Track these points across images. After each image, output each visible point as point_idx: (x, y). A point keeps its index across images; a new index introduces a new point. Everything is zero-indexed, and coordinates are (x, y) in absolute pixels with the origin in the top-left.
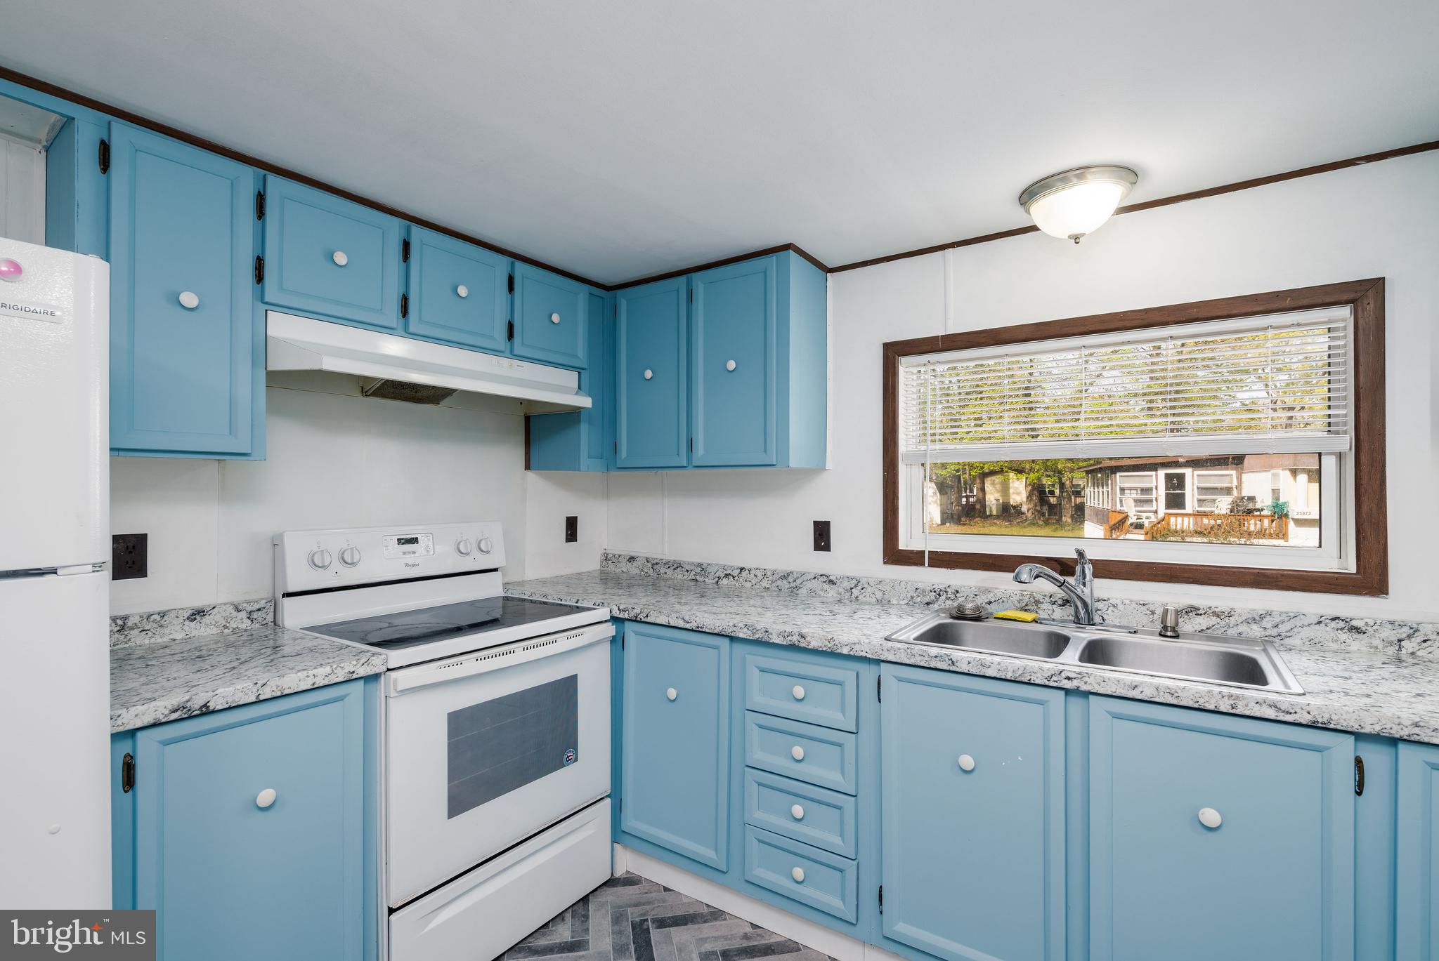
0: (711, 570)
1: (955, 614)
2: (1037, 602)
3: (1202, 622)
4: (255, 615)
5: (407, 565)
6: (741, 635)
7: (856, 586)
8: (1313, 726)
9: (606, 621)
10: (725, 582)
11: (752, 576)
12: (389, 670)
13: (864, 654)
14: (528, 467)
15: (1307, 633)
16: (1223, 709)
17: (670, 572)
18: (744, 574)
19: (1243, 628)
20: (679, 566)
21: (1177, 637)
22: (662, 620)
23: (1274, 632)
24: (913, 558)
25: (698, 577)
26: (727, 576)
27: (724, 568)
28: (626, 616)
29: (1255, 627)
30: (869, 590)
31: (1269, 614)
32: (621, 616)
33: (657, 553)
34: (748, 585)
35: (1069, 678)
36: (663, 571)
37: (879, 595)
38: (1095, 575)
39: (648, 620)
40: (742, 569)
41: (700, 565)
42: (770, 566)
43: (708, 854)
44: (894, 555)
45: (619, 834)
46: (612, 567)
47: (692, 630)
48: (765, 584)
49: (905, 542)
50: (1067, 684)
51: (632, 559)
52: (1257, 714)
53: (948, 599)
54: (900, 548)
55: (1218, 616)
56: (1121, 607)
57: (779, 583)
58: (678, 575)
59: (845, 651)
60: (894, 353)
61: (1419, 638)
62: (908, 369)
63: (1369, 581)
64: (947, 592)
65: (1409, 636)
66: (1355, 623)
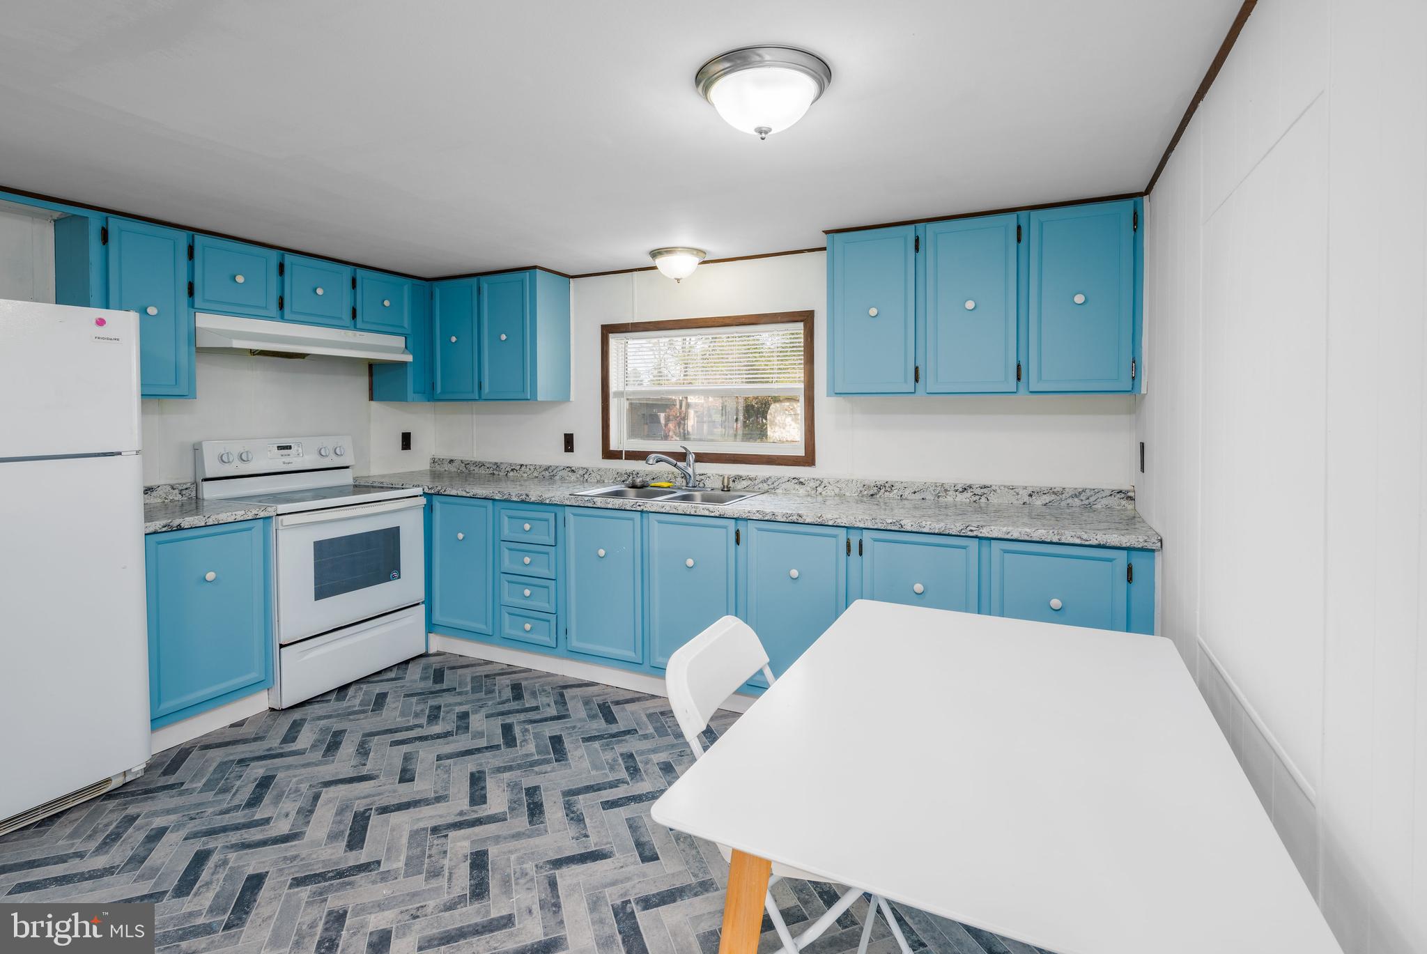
0: (503, 467)
1: (631, 485)
2: (675, 477)
3: (745, 483)
4: (184, 492)
5: (284, 463)
6: (497, 498)
7: (586, 472)
9: (421, 496)
10: (511, 474)
11: (528, 469)
12: (278, 515)
13: (556, 502)
14: (371, 399)
15: (784, 486)
17: (476, 469)
18: (523, 468)
19: (760, 485)
20: (482, 465)
21: (729, 491)
22: (454, 492)
23: (772, 486)
24: (616, 455)
25: (495, 472)
26: (512, 470)
27: (511, 465)
28: (433, 492)
29: (765, 485)
30: (593, 475)
31: (770, 477)
32: (430, 492)
33: (468, 457)
34: (525, 475)
35: (639, 506)
36: (472, 468)
37: (598, 477)
39: (446, 493)
40: (521, 465)
41: (496, 464)
42: (538, 463)
44: (609, 454)
45: (430, 625)
46: (438, 468)
47: (471, 497)
48: (536, 474)
49: (614, 446)
51: (451, 461)
53: (626, 478)
54: (611, 449)
55: (751, 480)
57: (543, 473)
58: (482, 471)
59: (547, 502)
60: (608, 330)
61: (823, 486)
62: (615, 341)
63: (808, 459)
64: (633, 474)
65: (820, 485)
66: (801, 480)
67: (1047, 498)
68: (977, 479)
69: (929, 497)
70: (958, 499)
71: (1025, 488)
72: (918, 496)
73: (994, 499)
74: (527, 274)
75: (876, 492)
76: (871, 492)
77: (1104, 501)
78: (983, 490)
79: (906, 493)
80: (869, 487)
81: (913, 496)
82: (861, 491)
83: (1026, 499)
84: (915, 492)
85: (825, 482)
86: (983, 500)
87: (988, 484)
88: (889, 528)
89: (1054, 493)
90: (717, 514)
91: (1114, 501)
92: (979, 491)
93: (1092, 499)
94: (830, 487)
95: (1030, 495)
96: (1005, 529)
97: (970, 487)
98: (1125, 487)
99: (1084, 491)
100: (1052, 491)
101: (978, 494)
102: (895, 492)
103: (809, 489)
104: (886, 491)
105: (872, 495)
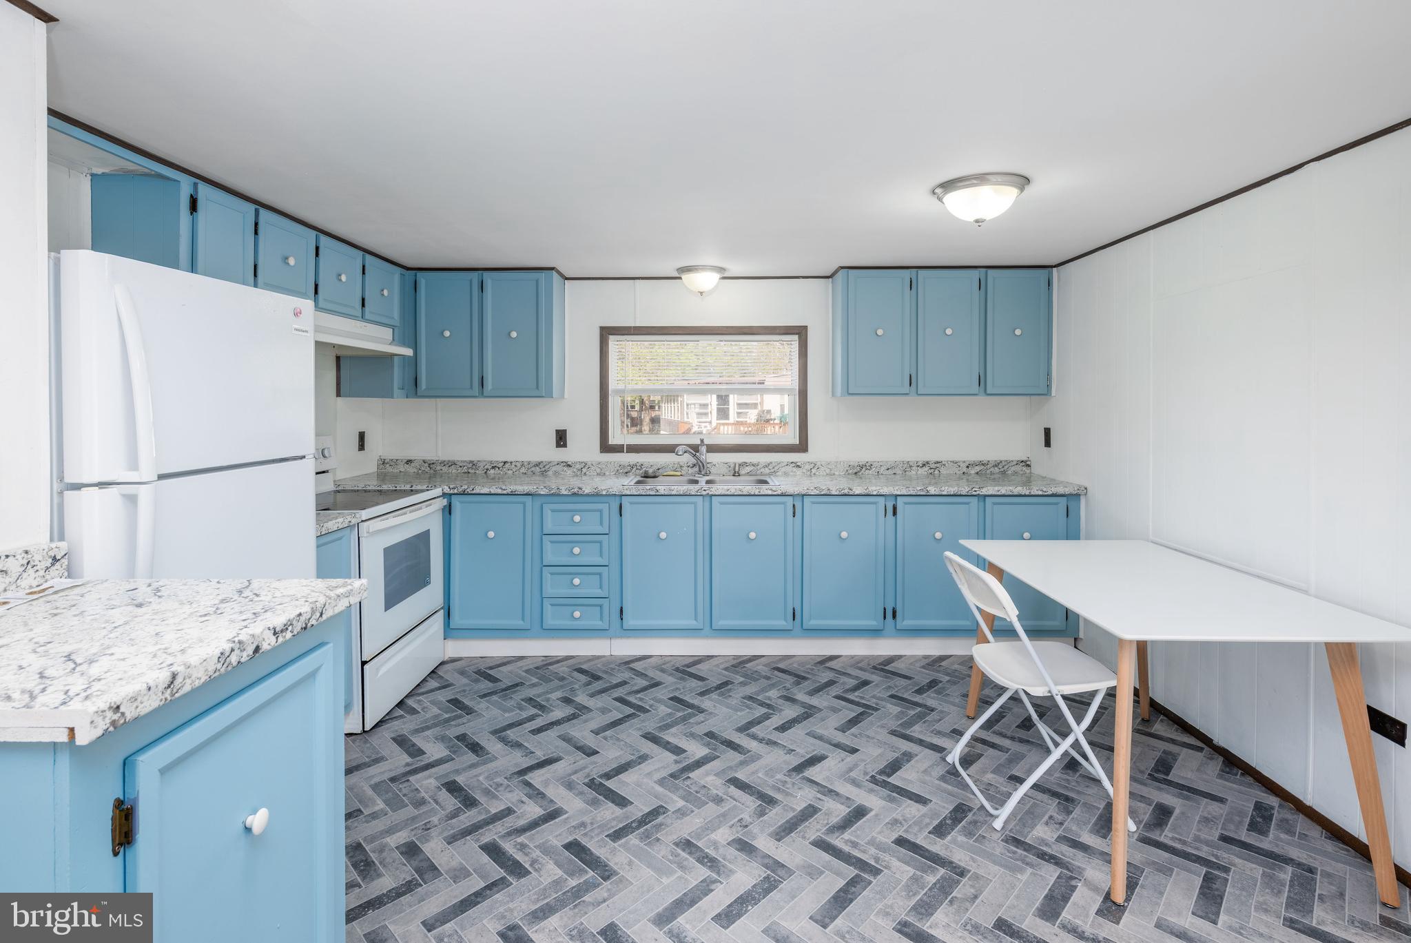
0: (481, 465)
1: (643, 475)
2: (681, 467)
3: (748, 469)
6: (542, 493)
7: (584, 467)
8: (782, 495)
9: (438, 497)
10: (492, 471)
11: (513, 466)
12: (362, 521)
13: (614, 493)
14: (338, 394)
15: (783, 469)
16: (756, 494)
17: (445, 469)
18: (507, 465)
19: (762, 470)
20: (454, 463)
21: (739, 476)
22: (485, 490)
23: (773, 470)
24: (618, 449)
25: (470, 470)
26: (493, 468)
27: (491, 462)
29: (767, 466)
30: (593, 468)
31: (771, 463)
33: (431, 456)
34: (510, 472)
35: (705, 490)
36: (438, 468)
37: (598, 471)
38: (708, 451)
39: (474, 492)
40: (505, 463)
41: (471, 462)
42: (526, 459)
43: (519, 623)
44: (606, 447)
45: (449, 631)
46: (389, 469)
47: (508, 494)
48: (523, 470)
49: (612, 441)
50: (704, 493)
51: (409, 462)
52: (766, 493)
53: (637, 469)
54: (610, 443)
55: (754, 466)
56: (717, 465)
57: (533, 469)
58: (453, 470)
59: (604, 493)
60: (606, 333)
61: (816, 468)
62: (614, 343)
63: (802, 447)
64: (636, 466)
65: (814, 467)
66: (797, 464)
67: (978, 469)
68: (933, 457)
69: (899, 472)
70: (919, 472)
71: (964, 462)
72: (890, 472)
73: (943, 471)
74: (543, 275)
75: (858, 470)
76: (855, 471)
77: (1013, 469)
78: (936, 465)
79: (882, 470)
80: (853, 467)
81: (887, 472)
82: (847, 471)
83: (965, 470)
84: (888, 469)
85: (818, 464)
86: (937, 472)
87: (939, 460)
88: (919, 493)
89: (983, 464)
90: (779, 492)
91: (1018, 468)
92: (933, 466)
93: (1006, 467)
94: (822, 469)
95: (968, 467)
96: (996, 488)
97: (928, 463)
98: (1024, 459)
99: (1001, 462)
100: (982, 464)
101: (933, 468)
102: (874, 469)
103: (804, 471)
104: (867, 469)
105: (856, 473)
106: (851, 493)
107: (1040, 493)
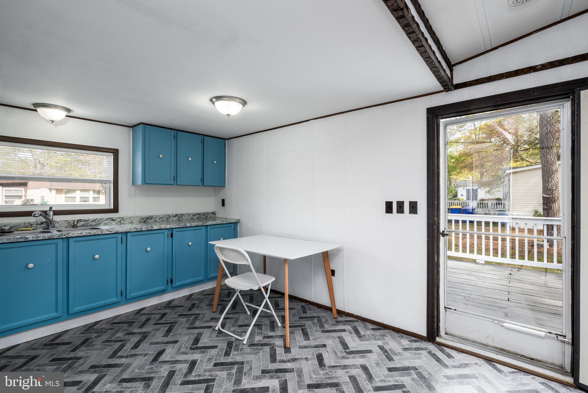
3: (83, 223)
8: (116, 233)
15: (104, 222)
16: (100, 234)
19: (91, 223)
21: (77, 227)
23: (98, 223)
29: (94, 222)
31: (97, 219)
35: (64, 235)
38: (54, 214)
50: (64, 237)
52: (104, 233)
55: (86, 221)
56: (60, 222)
61: (124, 220)
63: (116, 210)
65: (122, 220)
66: (113, 219)
67: (197, 216)
68: (179, 212)
69: (165, 219)
70: (174, 219)
71: (192, 214)
72: (161, 220)
73: (184, 218)
76: (144, 220)
77: (210, 216)
78: (181, 216)
79: (157, 219)
80: (143, 218)
82: (140, 220)
83: (192, 217)
84: (160, 219)
85: (125, 218)
86: (181, 219)
87: (182, 213)
88: (183, 227)
89: (199, 214)
90: (114, 232)
91: (211, 215)
92: (180, 216)
93: (207, 215)
94: (127, 220)
95: (193, 216)
96: (212, 222)
97: (177, 215)
99: (205, 213)
101: (179, 217)
102: (153, 219)
103: (117, 222)
104: (150, 219)
105: (145, 221)
106: (152, 229)
107: (226, 223)
